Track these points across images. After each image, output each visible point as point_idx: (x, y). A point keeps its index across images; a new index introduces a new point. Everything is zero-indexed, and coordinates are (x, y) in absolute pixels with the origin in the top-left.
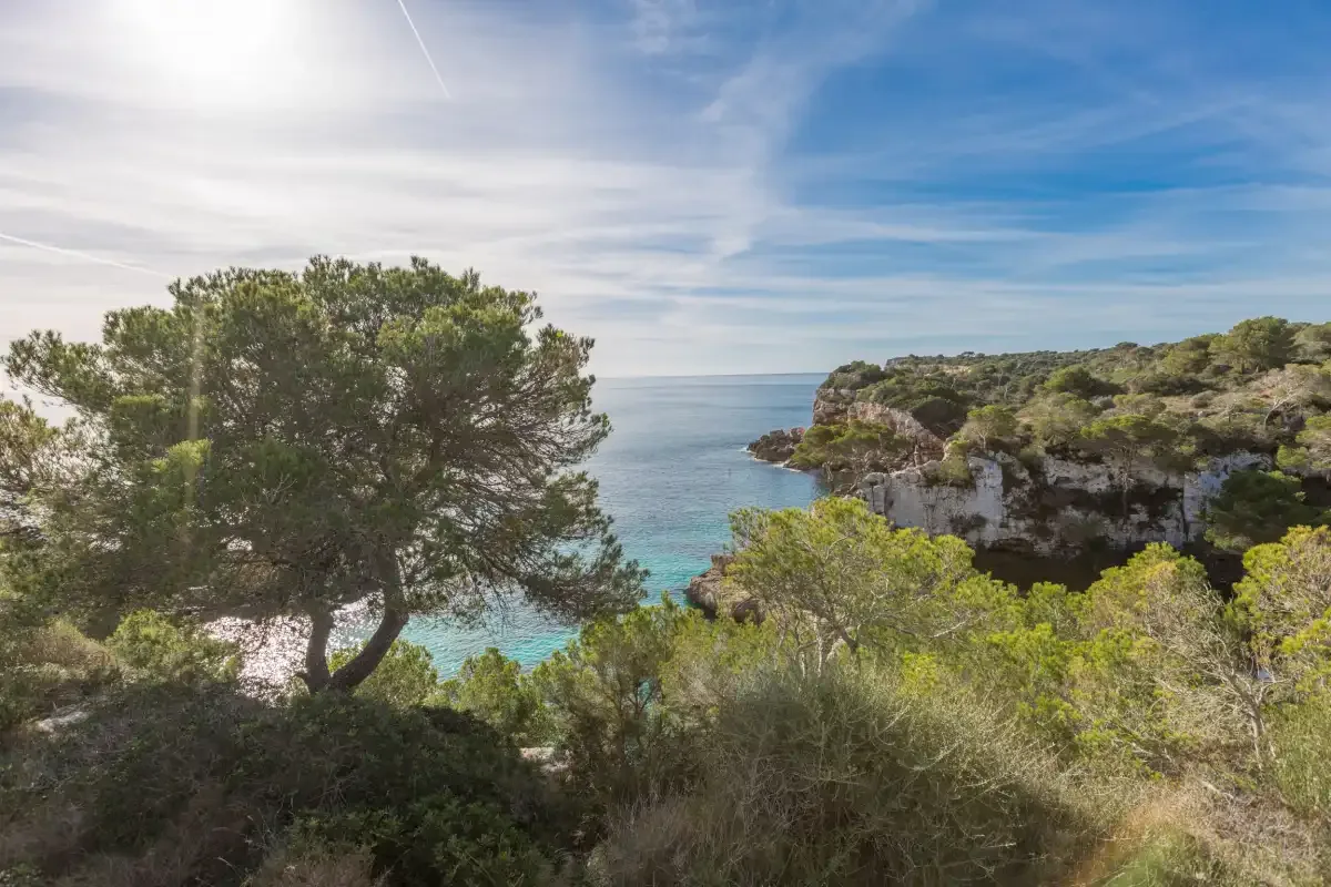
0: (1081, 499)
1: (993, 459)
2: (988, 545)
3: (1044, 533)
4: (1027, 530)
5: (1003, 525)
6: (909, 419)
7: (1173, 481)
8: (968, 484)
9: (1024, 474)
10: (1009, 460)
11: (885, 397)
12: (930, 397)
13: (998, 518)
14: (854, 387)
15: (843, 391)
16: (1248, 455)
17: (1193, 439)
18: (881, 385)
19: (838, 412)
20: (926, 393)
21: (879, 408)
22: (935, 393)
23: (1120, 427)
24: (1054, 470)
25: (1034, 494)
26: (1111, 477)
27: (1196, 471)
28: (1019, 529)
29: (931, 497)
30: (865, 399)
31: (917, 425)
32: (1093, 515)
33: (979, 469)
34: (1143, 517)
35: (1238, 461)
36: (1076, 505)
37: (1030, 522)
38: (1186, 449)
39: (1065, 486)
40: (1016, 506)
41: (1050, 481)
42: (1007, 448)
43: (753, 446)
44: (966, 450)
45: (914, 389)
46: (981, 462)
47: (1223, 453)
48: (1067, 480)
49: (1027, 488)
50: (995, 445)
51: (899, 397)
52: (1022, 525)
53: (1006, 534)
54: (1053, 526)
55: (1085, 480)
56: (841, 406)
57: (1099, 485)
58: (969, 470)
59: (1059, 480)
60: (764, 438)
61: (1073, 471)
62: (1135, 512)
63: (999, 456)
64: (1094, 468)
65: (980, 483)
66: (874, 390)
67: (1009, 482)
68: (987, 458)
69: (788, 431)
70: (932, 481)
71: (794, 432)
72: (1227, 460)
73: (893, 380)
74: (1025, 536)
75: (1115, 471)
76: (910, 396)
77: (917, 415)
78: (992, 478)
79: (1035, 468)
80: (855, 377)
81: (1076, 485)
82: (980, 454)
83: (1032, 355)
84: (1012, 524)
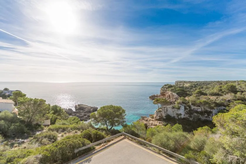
0: (197, 112)
1: (183, 105)
2: (182, 118)
3: (191, 117)
4: (188, 116)
5: (184, 115)
6: (176, 94)
7: (211, 110)
8: (179, 108)
9: (188, 108)
10: (185, 105)
11: (172, 90)
12: (179, 91)
13: (184, 114)
14: (167, 88)
15: (165, 89)
16: (223, 107)
17: (214, 104)
18: (171, 88)
19: (164, 92)
20: (179, 90)
21: (171, 92)
22: (180, 90)
23: (201, 102)
24: (193, 107)
25: (189, 111)
26: (201, 109)
27: (215, 109)
28: (187, 116)
29: (173, 110)
30: (169, 90)
31: (177, 95)
32: (199, 115)
33: (181, 106)
34: (207, 115)
35: (222, 108)
36: (196, 113)
37: (189, 115)
38: (213, 106)
39: (194, 110)
40: (186, 112)
41: (192, 109)
42: (185, 103)
43: (150, 97)
44: (179, 103)
45: (177, 89)
46: (181, 105)
47: (219, 107)
48: (195, 109)
49: (188, 110)
50: (183, 103)
51: (174, 91)
52: (187, 115)
53: (185, 117)
54: (192, 116)
55: (197, 109)
56: (165, 91)
57: (200, 110)
58: (179, 107)
59: (194, 109)
60: (152, 96)
61: (196, 108)
62: (205, 115)
63: (184, 105)
64: (199, 107)
65: (181, 108)
66: (170, 89)
67: (185, 109)
68: (182, 105)
69: (156, 95)
70: (173, 108)
71: (157, 95)
72: (220, 108)
73: (173, 88)
74: (188, 117)
75: (202, 108)
76: (176, 91)
77: (177, 94)
78: (183, 108)
79: (190, 107)
80: (167, 87)
81: (196, 110)
82: (181, 104)
83: (202, 82)
84: (186, 115)
